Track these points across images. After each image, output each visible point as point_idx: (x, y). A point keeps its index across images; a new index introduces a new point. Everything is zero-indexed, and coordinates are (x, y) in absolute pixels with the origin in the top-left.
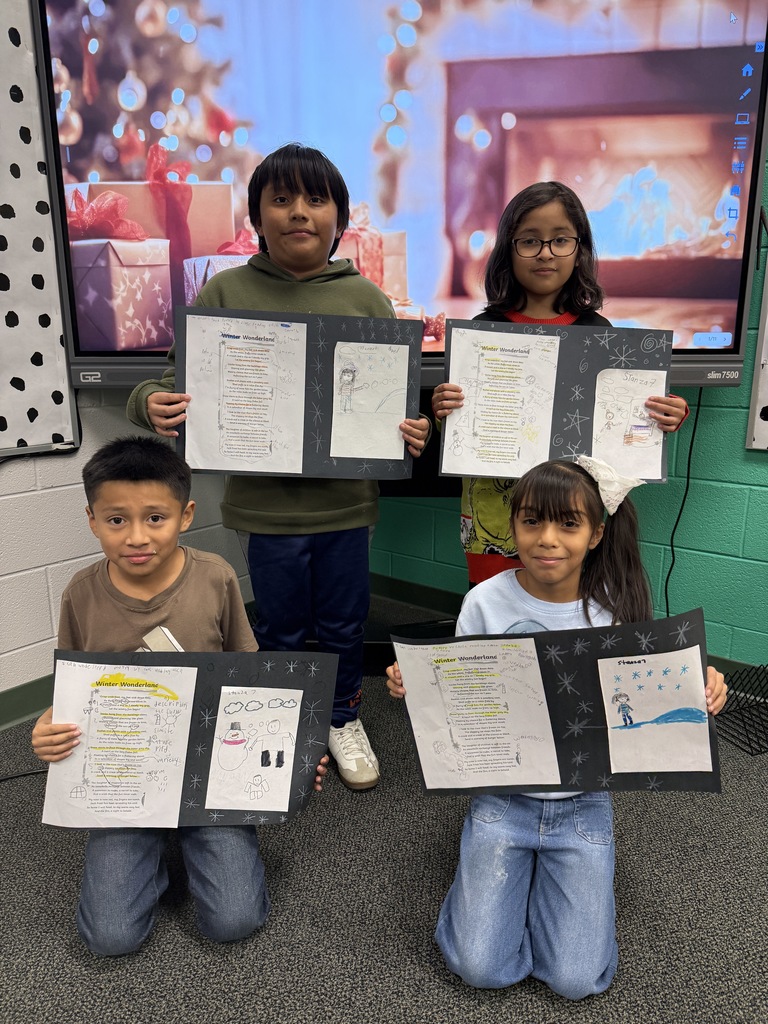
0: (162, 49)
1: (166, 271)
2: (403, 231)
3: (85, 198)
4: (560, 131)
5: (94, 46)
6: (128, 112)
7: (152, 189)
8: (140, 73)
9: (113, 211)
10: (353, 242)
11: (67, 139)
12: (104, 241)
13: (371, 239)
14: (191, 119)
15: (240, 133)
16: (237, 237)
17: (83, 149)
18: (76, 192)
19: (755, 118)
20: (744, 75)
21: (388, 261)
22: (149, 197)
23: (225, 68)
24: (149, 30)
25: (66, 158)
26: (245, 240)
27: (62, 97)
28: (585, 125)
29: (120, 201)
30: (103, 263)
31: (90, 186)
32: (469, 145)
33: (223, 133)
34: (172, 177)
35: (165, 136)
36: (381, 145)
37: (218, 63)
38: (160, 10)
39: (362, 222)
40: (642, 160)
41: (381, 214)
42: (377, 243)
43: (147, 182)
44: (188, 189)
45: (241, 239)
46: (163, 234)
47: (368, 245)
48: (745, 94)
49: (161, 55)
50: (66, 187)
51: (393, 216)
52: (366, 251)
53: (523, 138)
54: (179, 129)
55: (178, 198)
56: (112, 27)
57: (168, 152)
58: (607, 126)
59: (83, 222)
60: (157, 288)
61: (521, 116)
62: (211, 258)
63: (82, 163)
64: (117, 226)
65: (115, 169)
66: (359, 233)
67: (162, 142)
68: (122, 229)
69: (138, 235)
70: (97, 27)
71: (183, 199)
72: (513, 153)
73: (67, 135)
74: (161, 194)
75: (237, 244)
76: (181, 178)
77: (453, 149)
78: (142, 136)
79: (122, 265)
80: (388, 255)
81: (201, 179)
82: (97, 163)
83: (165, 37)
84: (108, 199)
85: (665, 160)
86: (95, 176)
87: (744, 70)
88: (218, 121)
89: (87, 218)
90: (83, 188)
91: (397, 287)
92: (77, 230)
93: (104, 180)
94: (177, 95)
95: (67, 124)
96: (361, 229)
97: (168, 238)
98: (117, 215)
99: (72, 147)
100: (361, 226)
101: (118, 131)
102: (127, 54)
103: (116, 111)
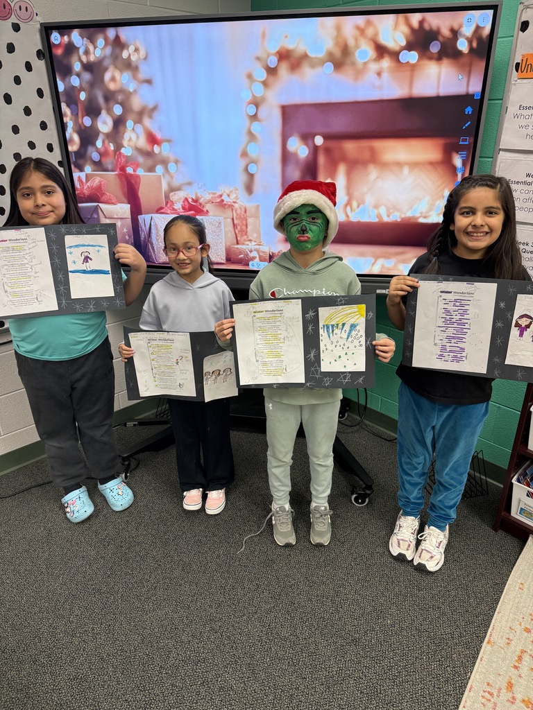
0: (120, 97)
1: (129, 221)
2: (258, 204)
3: (84, 180)
4: (350, 147)
5: (83, 96)
6: (104, 133)
7: (119, 176)
8: (109, 111)
9: (99, 188)
10: (230, 209)
11: (73, 148)
12: (95, 204)
13: (240, 208)
14: (138, 137)
15: (165, 146)
16: (167, 203)
17: (81, 154)
18: (79, 177)
19: (472, 140)
20: (466, 113)
21: (250, 221)
22: (118, 180)
23: (155, 108)
24: (112, 86)
25: (73, 159)
26: (171, 206)
27: (68, 124)
28: (365, 144)
29: (102, 183)
30: (96, 216)
31: (86, 175)
32: (295, 154)
33: (156, 146)
34: (130, 170)
35: (124, 147)
36: (244, 154)
37: (151, 106)
38: (117, 75)
39: (234, 198)
40: (399, 165)
41: (245, 194)
42: (243, 210)
43: (116, 173)
44: (138, 177)
45: (168, 205)
46: (126, 201)
47: (239, 211)
48: (466, 125)
49: (119, 101)
50: (74, 174)
51: (252, 196)
52: (237, 215)
53: (328, 151)
54: (132, 143)
55: (133, 182)
56: (92, 85)
57: (126, 156)
58: (379, 144)
59: (84, 194)
60: (125, 230)
61: (326, 137)
62: (153, 215)
63: (81, 162)
64: (102, 196)
65: (99, 165)
66: (233, 204)
67: (123, 150)
68: (104, 198)
69: (113, 201)
70: (84, 85)
71: (136, 182)
72: (322, 160)
73: (72, 146)
74: (124, 179)
75: (166, 208)
76: (134, 171)
77: (286, 157)
78: (112, 147)
79: (106, 217)
80: (250, 217)
81: (145, 171)
82: (89, 162)
83: (122, 91)
84: (96, 182)
85: (414, 165)
86: (88, 169)
87: (467, 110)
88: (152, 140)
89: (86, 192)
90: (83, 175)
91: (255, 235)
92: (81, 197)
93: (93, 171)
94: (130, 124)
95: (72, 140)
96: (234, 202)
97: (129, 203)
98: (102, 191)
99: (75, 152)
100: (234, 200)
101: (99, 144)
102: (101, 100)
103: (97, 133)
